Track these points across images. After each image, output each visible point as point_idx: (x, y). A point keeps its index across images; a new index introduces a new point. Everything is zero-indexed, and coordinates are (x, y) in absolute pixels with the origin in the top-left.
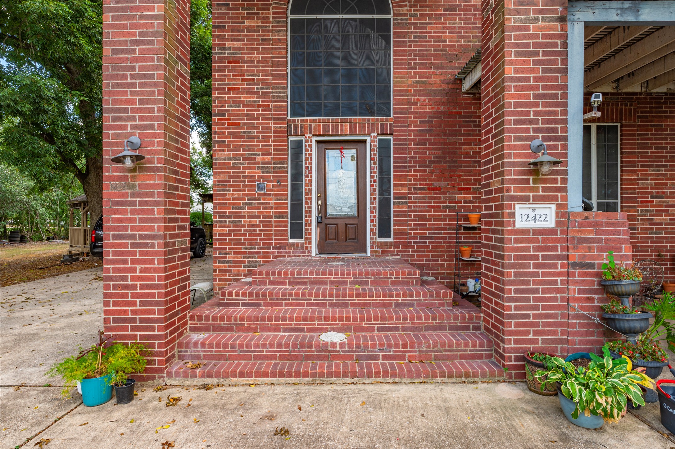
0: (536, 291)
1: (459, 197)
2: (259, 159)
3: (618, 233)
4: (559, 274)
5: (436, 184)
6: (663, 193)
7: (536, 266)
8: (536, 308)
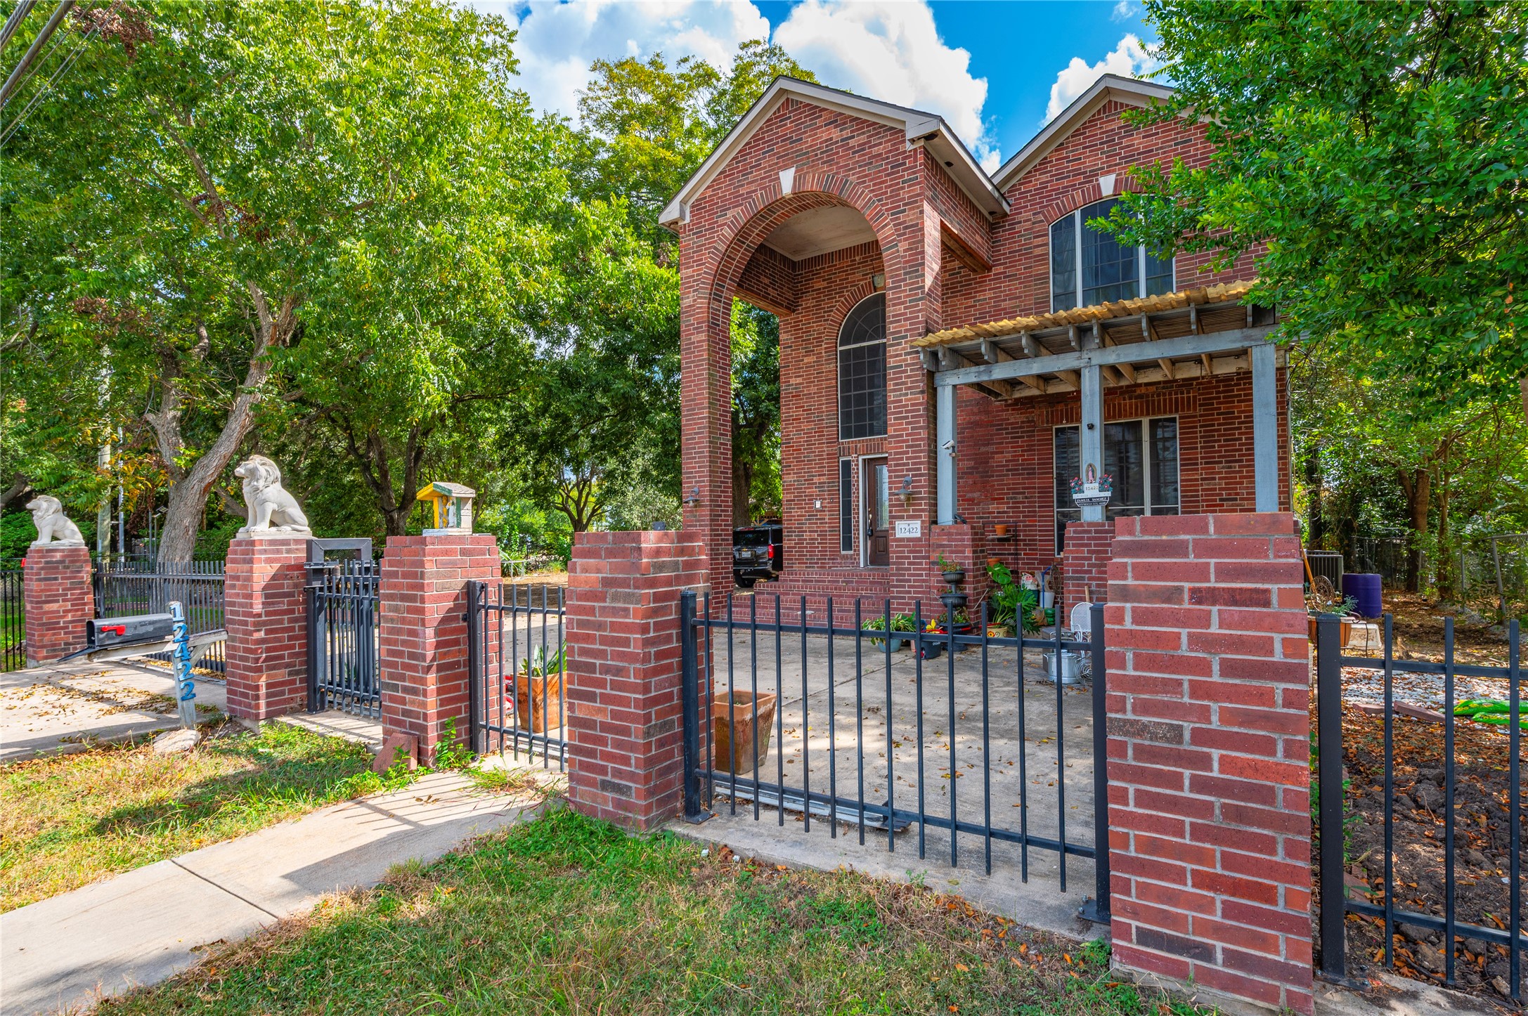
0: (909, 581)
1: (993, 507)
2: (816, 480)
3: (963, 540)
4: (924, 569)
5: (969, 495)
6: (1237, 494)
7: (909, 563)
8: (909, 592)
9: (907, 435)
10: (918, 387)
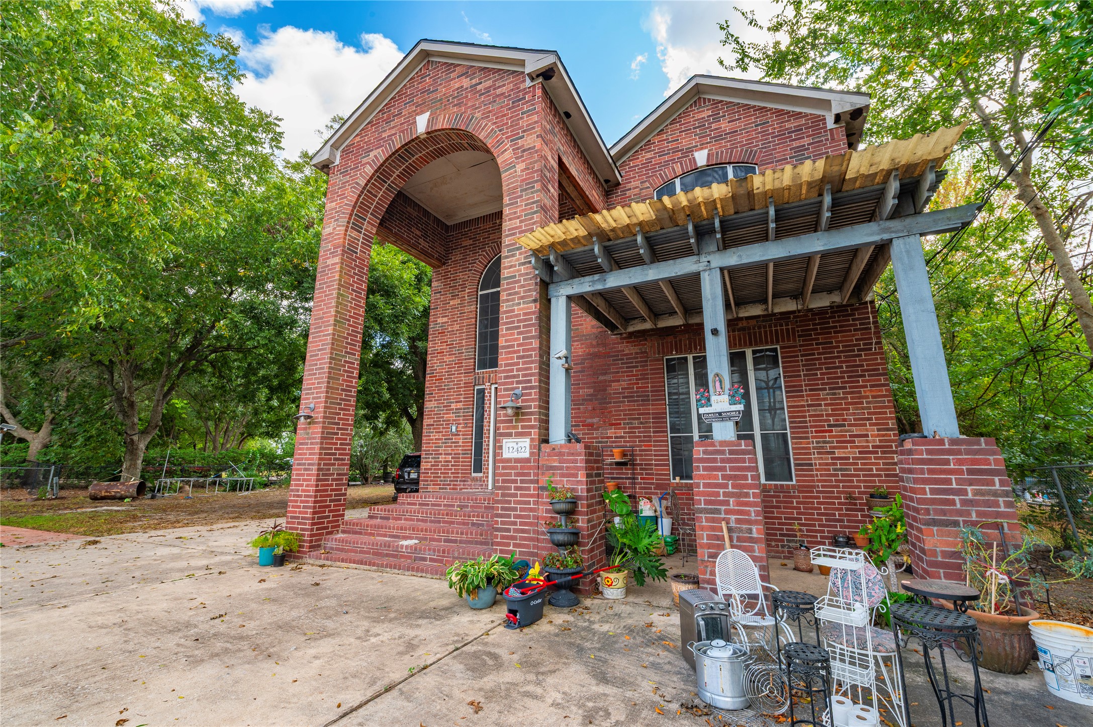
1: (611, 432)
2: (453, 406)
4: (532, 496)
5: (589, 421)
9: (519, 345)
10: (531, 296)
